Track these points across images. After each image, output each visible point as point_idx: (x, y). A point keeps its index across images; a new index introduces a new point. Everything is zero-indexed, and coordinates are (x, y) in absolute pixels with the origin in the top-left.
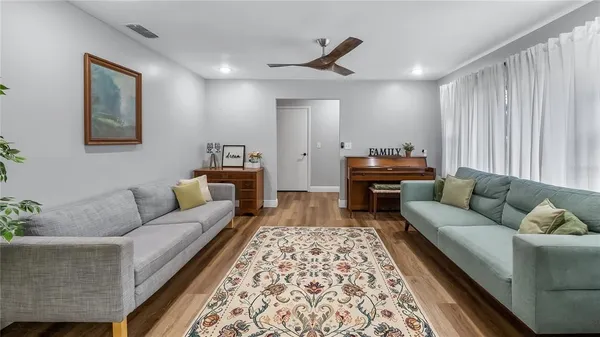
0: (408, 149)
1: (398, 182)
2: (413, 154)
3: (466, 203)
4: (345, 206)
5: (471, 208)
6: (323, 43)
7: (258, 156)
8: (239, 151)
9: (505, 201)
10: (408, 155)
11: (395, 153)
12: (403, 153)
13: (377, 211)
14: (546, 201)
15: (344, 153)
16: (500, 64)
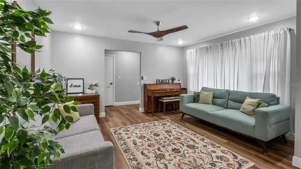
0: (173, 79)
1: (179, 96)
2: (175, 82)
3: (211, 102)
4: (143, 111)
5: (213, 104)
6: (158, 24)
7: (96, 85)
8: (80, 82)
9: (228, 99)
10: (172, 82)
11: (167, 81)
12: (170, 81)
13: (166, 111)
14: (247, 98)
15: (143, 82)
16: (219, 44)
